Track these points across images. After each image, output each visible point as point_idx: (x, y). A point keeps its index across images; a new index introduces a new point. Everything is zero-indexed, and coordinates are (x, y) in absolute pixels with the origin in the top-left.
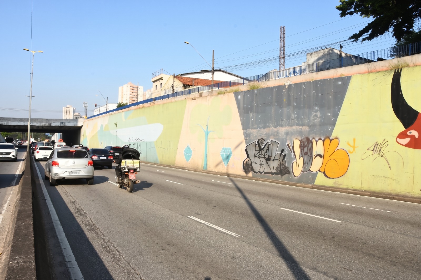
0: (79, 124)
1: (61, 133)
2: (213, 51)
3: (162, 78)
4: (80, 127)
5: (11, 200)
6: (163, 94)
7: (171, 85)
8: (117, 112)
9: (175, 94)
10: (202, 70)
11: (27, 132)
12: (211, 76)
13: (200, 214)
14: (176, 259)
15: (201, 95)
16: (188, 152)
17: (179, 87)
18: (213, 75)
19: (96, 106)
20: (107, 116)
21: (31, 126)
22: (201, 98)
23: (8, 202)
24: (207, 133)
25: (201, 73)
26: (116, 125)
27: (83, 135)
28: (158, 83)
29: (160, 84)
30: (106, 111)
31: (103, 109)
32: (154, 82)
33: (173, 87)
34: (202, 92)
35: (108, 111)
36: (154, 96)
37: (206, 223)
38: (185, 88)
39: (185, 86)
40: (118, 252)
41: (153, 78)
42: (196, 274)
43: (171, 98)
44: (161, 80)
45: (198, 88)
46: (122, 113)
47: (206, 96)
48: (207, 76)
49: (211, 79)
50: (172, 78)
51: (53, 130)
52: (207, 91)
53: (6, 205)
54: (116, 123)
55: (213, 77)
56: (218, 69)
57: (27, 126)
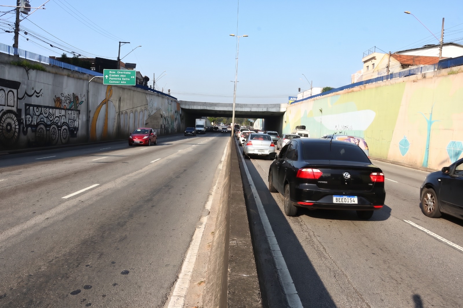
0: (282, 110)
1: (263, 119)
2: (444, 19)
3: (375, 57)
4: (283, 113)
5: (219, 183)
6: (376, 76)
7: (385, 66)
8: (322, 97)
9: (391, 76)
10: (426, 46)
11: (232, 117)
12: (439, 51)
13: (419, 219)
14: (389, 267)
15: (424, 77)
16: (404, 144)
17: (396, 67)
18: (441, 50)
19: (299, 90)
20: (311, 101)
21: (236, 112)
22: (424, 79)
23: (216, 184)
24: (430, 123)
25: (425, 49)
26: (321, 111)
27: (286, 122)
28: (369, 63)
29: (372, 64)
30: (310, 96)
31: (307, 94)
32: (365, 62)
33: (388, 67)
34: (425, 72)
35: (312, 95)
36: (364, 79)
37: (426, 230)
38: (403, 68)
39: (404, 66)
40: (324, 248)
41: (363, 57)
42: (413, 289)
43: (386, 80)
44: (373, 60)
45: (421, 67)
46: (329, 97)
47: (431, 78)
48: (434, 53)
49: (438, 56)
50: (387, 57)
51: (256, 115)
52: (433, 70)
53: (215, 188)
54: (321, 109)
55: (441, 54)
56: (449, 42)
57: (232, 112)
